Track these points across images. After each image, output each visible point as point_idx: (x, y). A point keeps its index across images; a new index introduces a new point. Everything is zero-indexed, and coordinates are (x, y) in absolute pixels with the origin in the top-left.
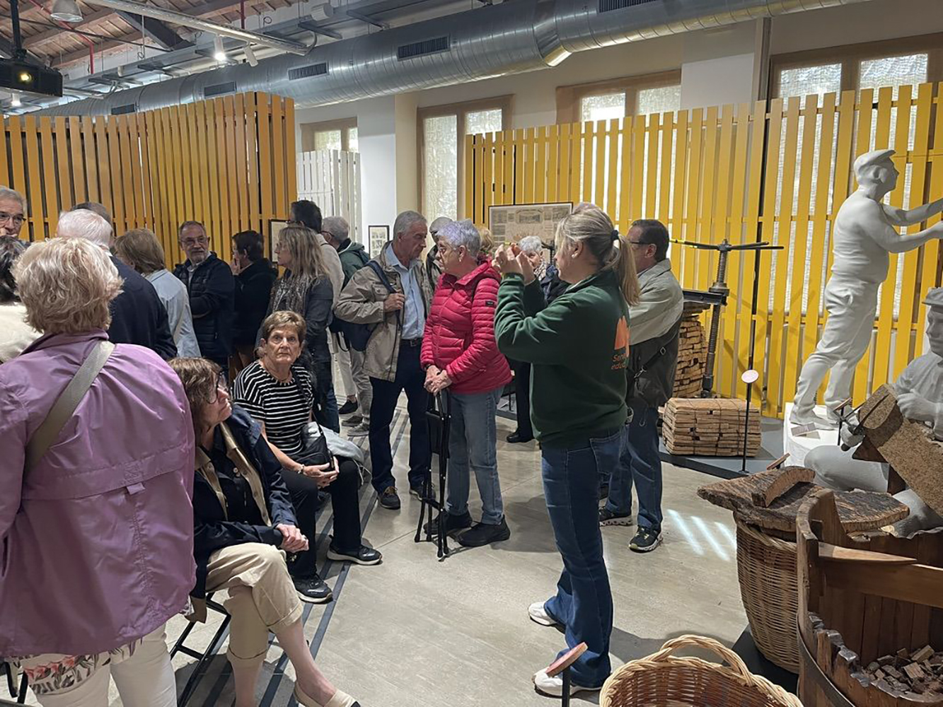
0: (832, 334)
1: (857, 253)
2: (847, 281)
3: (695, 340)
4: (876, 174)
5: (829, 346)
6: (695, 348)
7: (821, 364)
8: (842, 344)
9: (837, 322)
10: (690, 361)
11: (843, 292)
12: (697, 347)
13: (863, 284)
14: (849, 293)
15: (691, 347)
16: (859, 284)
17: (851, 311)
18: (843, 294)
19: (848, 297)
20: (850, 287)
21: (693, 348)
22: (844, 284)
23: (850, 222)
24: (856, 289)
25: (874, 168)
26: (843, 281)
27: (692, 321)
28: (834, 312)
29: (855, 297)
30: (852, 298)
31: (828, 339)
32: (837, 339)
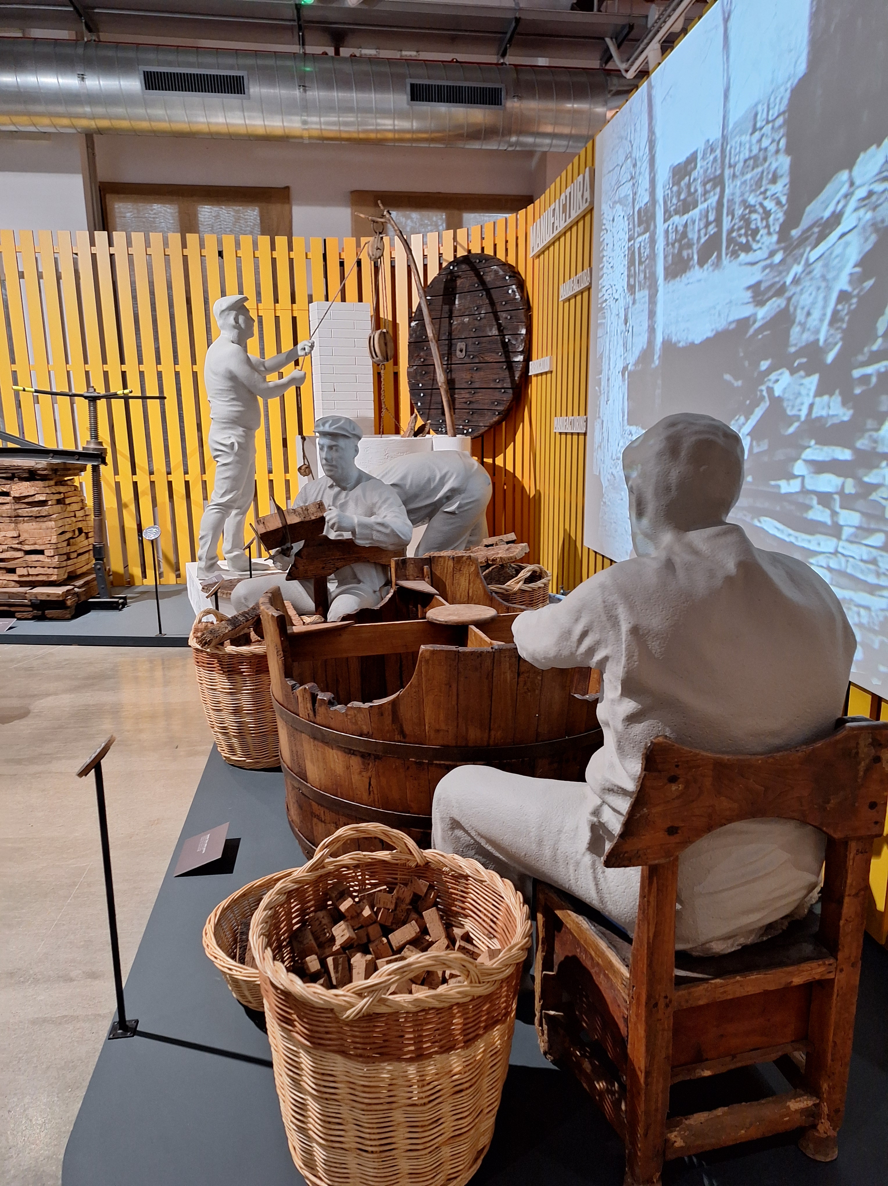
0: (224, 483)
1: (233, 399)
2: (229, 428)
3: (75, 507)
4: (236, 320)
5: (223, 496)
6: (77, 516)
7: (219, 515)
8: (234, 492)
9: (225, 470)
10: (74, 531)
11: (227, 439)
12: (78, 514)
13: (244, 431)
14: (233, 440)
15: (73, 514)
16: (240, 431)
17: (237, 458)
18: (228, 442)
19: (233, 444)
20: (232, 434)
21: (75, 516)
22: (226, 431)
23: (222, 368)
24: (238, 436)
25: (233, 313)
26: (225, 428)
27: (67, 485)
28: (222, 460)
29: (239, 443)
30: (236, 445)
31: (221, 488)
32: (229, 488)
